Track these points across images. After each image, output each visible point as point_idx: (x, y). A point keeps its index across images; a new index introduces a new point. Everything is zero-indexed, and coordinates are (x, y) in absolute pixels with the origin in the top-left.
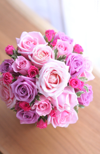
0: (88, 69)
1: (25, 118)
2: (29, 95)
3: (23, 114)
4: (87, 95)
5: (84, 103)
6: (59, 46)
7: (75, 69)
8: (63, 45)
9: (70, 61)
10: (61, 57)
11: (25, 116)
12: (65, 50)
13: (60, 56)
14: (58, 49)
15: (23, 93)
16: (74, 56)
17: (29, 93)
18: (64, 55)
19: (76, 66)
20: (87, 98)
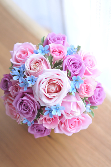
0: (91, 66)
1: (37, 132)
2: (31, 110)
3: (34, 128)
4: (98, 93)
5: (97, 102)
6: (53, 52)
7: (74, 72)
8: (57, 50)
9: (67, 65)
10: (58, 62)
11: (36, 130)
12: (60, 53)
13: (56, 62)
14: (53, 55)
15: (25, 109)
16: (70, 59)
17: (31, 108)
18: (61, 60)
19: (74, 69)
20: (98, 96)
